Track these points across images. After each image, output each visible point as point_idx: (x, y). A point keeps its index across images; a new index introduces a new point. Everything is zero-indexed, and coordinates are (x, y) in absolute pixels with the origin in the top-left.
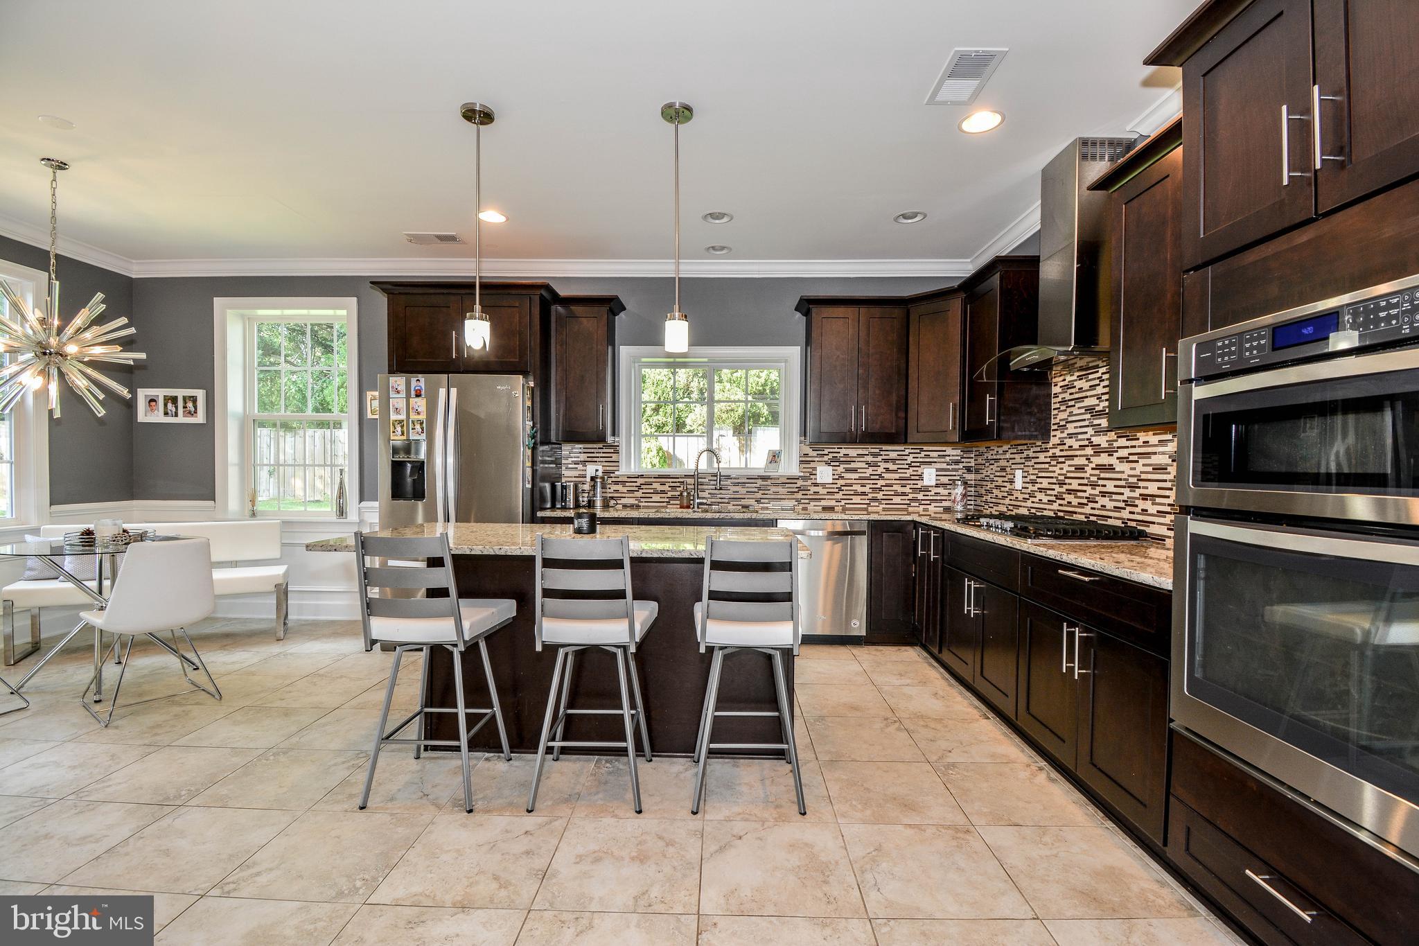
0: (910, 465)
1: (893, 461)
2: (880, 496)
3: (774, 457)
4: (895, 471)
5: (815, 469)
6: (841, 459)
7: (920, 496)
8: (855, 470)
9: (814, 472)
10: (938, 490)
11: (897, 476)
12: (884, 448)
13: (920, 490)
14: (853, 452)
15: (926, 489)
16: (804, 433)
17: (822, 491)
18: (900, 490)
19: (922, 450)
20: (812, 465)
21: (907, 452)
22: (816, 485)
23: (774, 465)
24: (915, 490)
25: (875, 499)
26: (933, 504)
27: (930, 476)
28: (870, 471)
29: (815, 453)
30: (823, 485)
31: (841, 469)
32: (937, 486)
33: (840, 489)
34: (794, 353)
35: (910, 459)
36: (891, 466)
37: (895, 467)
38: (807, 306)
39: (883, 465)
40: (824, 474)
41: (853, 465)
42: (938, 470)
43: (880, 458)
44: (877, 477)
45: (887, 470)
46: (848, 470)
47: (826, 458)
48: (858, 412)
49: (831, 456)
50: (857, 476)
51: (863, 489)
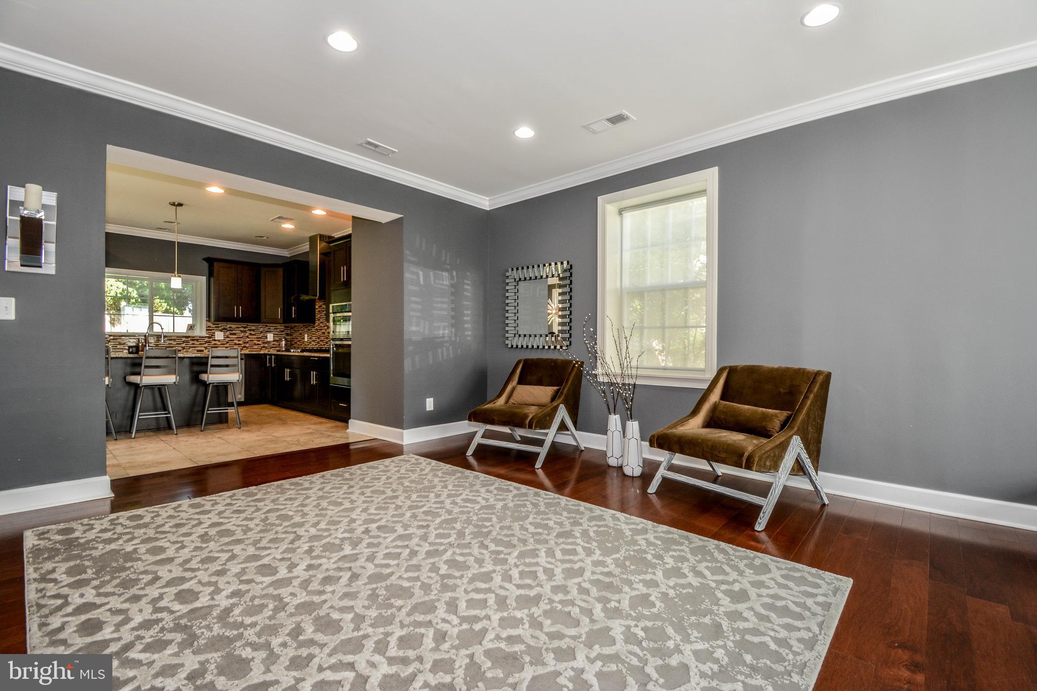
0: (261, 332)
1: (254, 330)
2: (247, 345)
3: (191, 327)
4: (254, 335)
5: (214, 333)
6: (228, 329)
7: (266, 345)
8: (235, 334)
9: (214, 335)
10: (274, 343)
11: (255, 337)
12: (249, 324)
13: (266, 343)
14: (234, 326)
15: (269, 342)
16: (209, 316)
17: (217, 342)
18: (257, 343)
19: (267, 326)
20: (213, 331)
21: (260, 327)
22: (215, 340)
23: (191, 331)
24: (264, 343)
25: (245, 347)
26: (273, 349)
27: (270, 337)
28: (242, 334)
29: (214, 326)
30: (219, 341)
31: (228, 333)
32: (274, 341)
33: (227, 342)
34: (204, 279)
35: (261, 329)
36: (253, 333)
37: (254, 333)
38: (210, 261)
39: (249, 332)
40: (219, 336)
41: (234, 332)
42: (274, 334)
43: (247, 329)
44: (246, 337)
45: (251, 334)
46: (231, 334)
47: (220, 328)
48: (238, 310)
49: (222, 327)
50: (236, 336)
51: (239, 342)
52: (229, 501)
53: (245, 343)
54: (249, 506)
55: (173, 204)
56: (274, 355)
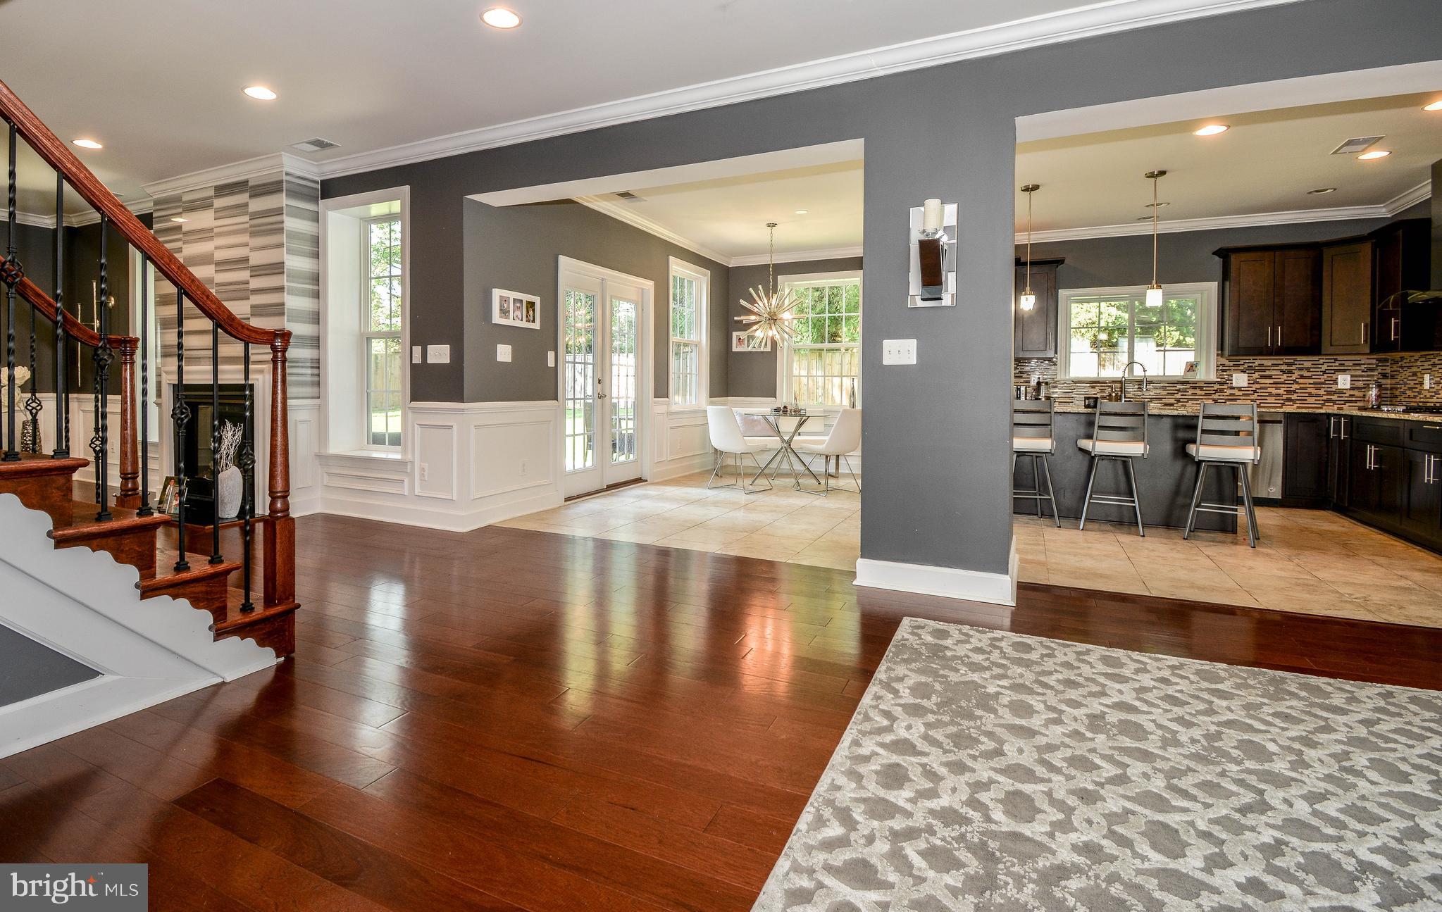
0: (1324, 373)
1: (1308, 369)
2: (1294, 397)
3: (1191, 367)
4: (1310, 377)
5: (1231, 375)
6: (1256, 368)
7: (1335, 397)
8: (1270, 377)
9: (1230, 378)
10: (1352, 392)
11: (1312, 381)
12: (1299, 358)
13: (1335, 392)
14: (1267, 362)
15: (1341, 391)
16: (1221, 347)
17: (1236, 392)
18: (1314, 392)
19: (1336, 360)
20: (1228, 373)
21: (1321, 361)
22: (1233, 388)
23: (1191, 373)
24: (1329, 393)
25: (1289, 400)
26: (1348, 404)
27: (1344, 381)
28: (1285, 377)
29: (1231, 364)
30: (1239, 389)
31: (1256, 375)
32: (1352, 389)
33: (1255, 392)
34: (1213, 286)
35: (1324, 367)
36: (1305, 373)
37: (1309, 374)
38: (1224, 254)
39: (1297, 373)
40: (1240, 380)
41: (1267, 373)
42: (1352, 376)
43: (1294, 367)
44: (1292, 382)
45: (1302, 377)
46: (1262, 377)
47: (1241, 368)
48: (1274, 332)
49: (1246, 365)
50: (1271, 381)
51: (1278, 392)
52: (1166, 673)
53: (1288, 392)
54: (1198, 698)
55: (1152, 175)
56: (1345, 416)
